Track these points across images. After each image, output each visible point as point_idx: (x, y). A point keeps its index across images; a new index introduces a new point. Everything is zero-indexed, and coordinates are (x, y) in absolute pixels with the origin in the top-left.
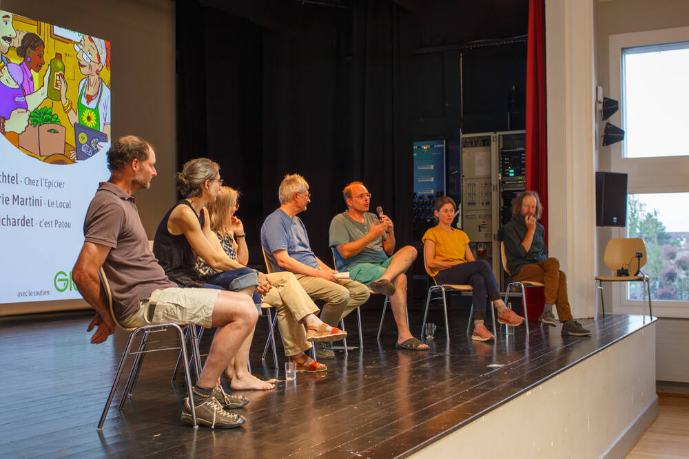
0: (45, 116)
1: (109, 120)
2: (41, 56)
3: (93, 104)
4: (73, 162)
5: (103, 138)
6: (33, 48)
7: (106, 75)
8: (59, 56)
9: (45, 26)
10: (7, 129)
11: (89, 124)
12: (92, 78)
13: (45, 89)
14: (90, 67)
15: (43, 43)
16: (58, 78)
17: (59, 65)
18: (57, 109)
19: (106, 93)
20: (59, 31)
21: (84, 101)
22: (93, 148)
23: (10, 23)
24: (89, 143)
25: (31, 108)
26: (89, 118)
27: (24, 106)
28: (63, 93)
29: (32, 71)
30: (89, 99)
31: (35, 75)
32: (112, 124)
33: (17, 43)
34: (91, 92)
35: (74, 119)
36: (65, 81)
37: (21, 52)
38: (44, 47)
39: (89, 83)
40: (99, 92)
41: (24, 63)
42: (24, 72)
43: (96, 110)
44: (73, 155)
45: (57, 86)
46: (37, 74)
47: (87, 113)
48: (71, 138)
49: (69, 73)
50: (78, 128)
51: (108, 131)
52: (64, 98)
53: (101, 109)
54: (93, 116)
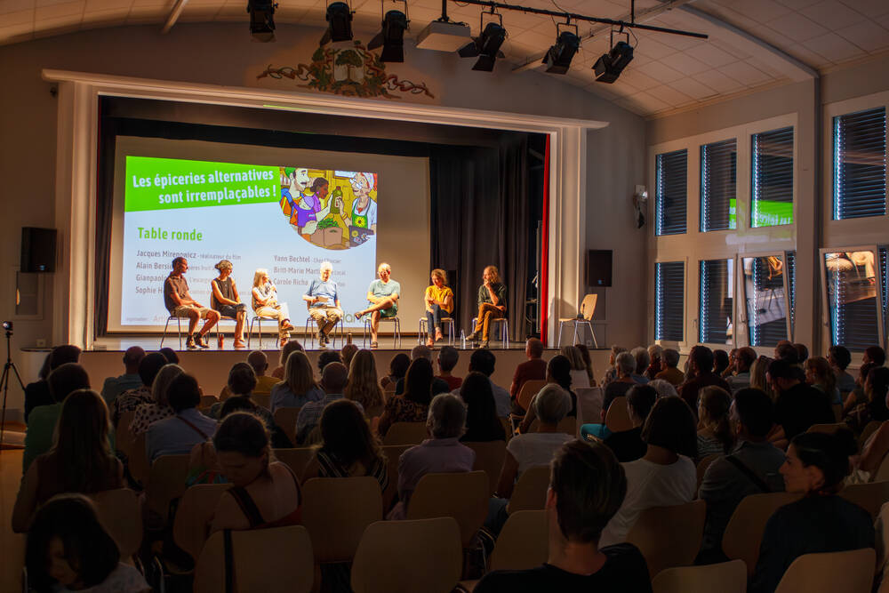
0: (328, 224)
1: (375, 221)
2: (326, 190)
3: (363, 213)
4: (348, 248)
5: (371, 232)
6: (321, 186)
7: (374, 194)
8: (338, 188)
9: (329, 172)
10: (303, 233)
11: (360, 225)
12: (363, 198)
13: (329, 208)
14: (361, 191)
15: (328, 182)
17: (339, 193)
18: (337, 218)
19: (374, 205)
20: (338, 173)
21: (356, 212)
22: (362, 239)
23: (306, 175)
24: (359, 236)
25: (319, 220)
26: (360, 222)
27: (315, 219)
28: (341, 209)
29: (320, 199)
30: (360, 210)
31: (322, 201)
32: (377, 224)
33: (310, 185)
34: (362, 206)
35: (349, 222)
36: (343, 202)
37: (313, 189)
38: (328, 184)
39: (360, 201)
40: (368, 206)
41: (315, 195)
42: (315, 200)
43: (365, 217)
44: (348, 244)
47: (358, 219)
48: (346, 234)
49: (346, 197)
50: (352, 228)
51: (374, 228)
52: (341, 212)
53: (369, 215)
54: (363, 220)
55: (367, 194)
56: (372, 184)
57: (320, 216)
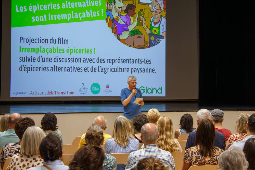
0: (136, 32)
1: (165, 30)
4: (148, 47)
5: (162, 37)
6: (131, 9)
7: (164, 13)
8: (142, 10)
9: (136, 1)
10: (120, 38)
11: (155, 33)
12: (157, 16)
13: (136, 23)
14: (156, 12)
15: (135, 7)
16: (141, 18)
17: (142, 13)
18: (141, 29)
21: (153, 25)
22: (157, 42)
23: (121, 2)
24: (155, 40)
25: (130, 30)
27: (127, 30)
28: (144, 23)
29: (130, 17)
30: (155, 24)
31: (132, 18)
32: (166, 32)
33: (124, 8)
34: (156, 21)
35: (148, 31)
36: (144, 19)
37: (126, 11)
38: (135, 8)
39: (155, 18)
40: (160, 21)
41: (127, 15)
42: (127, 18)
43: (159, 28)
44: (148, 45)
45: (141, 21)
46: (133, 18)
47: (154, 29)
48: (147, 39)
49: (146, 15)
50: (150, 35)
51: (164, 35)
52: (144, 25)
53: (161, 27)
54: (157, 30)
55: (159, 13)
56: (162, 7)
57: (131, 28)
